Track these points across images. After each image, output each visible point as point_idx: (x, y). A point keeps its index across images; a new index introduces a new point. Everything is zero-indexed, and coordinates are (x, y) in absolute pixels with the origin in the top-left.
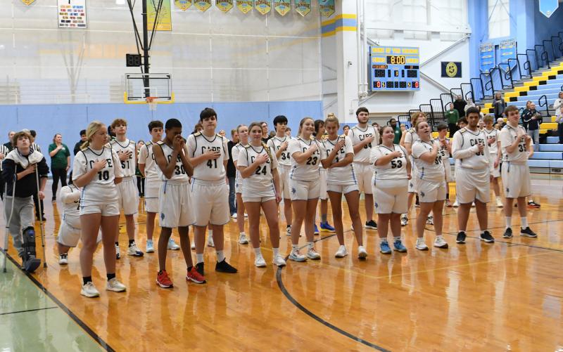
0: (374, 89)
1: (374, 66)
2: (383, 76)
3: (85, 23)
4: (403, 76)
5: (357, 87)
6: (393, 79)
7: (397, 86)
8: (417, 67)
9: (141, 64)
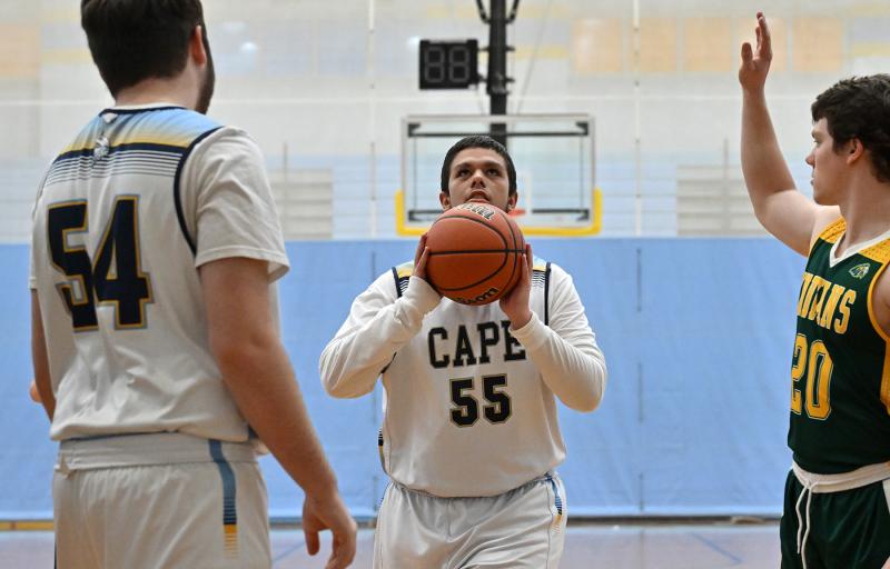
9: (475, 80)
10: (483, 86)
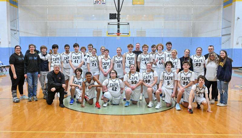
3: (105, 2)
9: (116, 18)
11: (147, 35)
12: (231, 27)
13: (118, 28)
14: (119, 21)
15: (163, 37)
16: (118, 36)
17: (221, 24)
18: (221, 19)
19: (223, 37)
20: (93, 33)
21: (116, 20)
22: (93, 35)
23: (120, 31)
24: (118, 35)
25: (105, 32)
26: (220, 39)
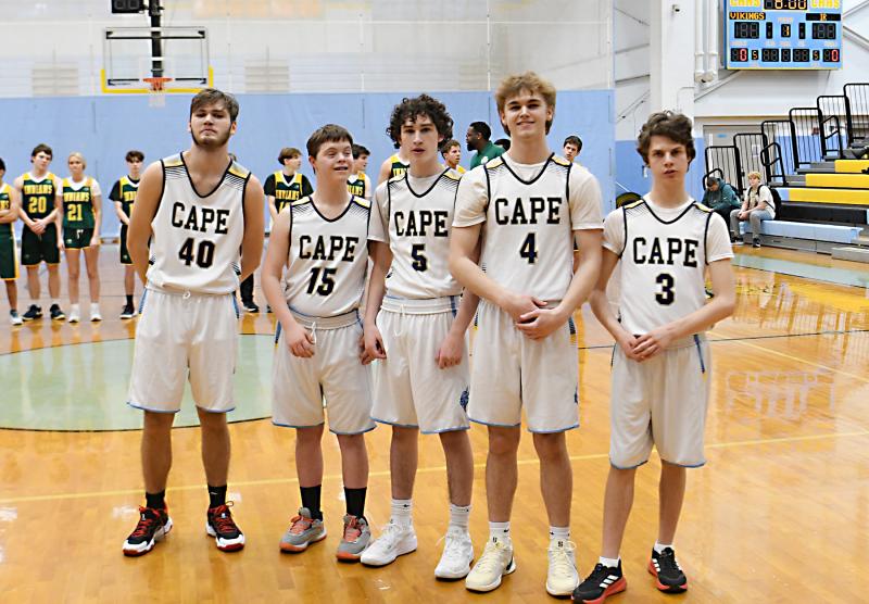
0: (731, 65)
1: (733, 15)
2: (756, 35)
4: (802, 36)
5: (693, 59)
6: (778, 43)
7: (786, 58)
8: (837, 17)
9: (143, 8)
10: (147, 12)
11: (296, 87)
12: (648, 45)
13: (154, 55)
14: (156, 21)
15: (365, 94)
16: (153, 93)
17: (609, 33)
18: (609, 10)
19: (621, 91)
20: (34, 79)
21: (144, 18)
22: (34, 88)
23: (165, 66)
24: (157, 87)
25: (92, 74)
26: (610, 96)
